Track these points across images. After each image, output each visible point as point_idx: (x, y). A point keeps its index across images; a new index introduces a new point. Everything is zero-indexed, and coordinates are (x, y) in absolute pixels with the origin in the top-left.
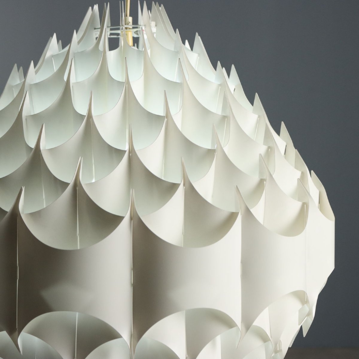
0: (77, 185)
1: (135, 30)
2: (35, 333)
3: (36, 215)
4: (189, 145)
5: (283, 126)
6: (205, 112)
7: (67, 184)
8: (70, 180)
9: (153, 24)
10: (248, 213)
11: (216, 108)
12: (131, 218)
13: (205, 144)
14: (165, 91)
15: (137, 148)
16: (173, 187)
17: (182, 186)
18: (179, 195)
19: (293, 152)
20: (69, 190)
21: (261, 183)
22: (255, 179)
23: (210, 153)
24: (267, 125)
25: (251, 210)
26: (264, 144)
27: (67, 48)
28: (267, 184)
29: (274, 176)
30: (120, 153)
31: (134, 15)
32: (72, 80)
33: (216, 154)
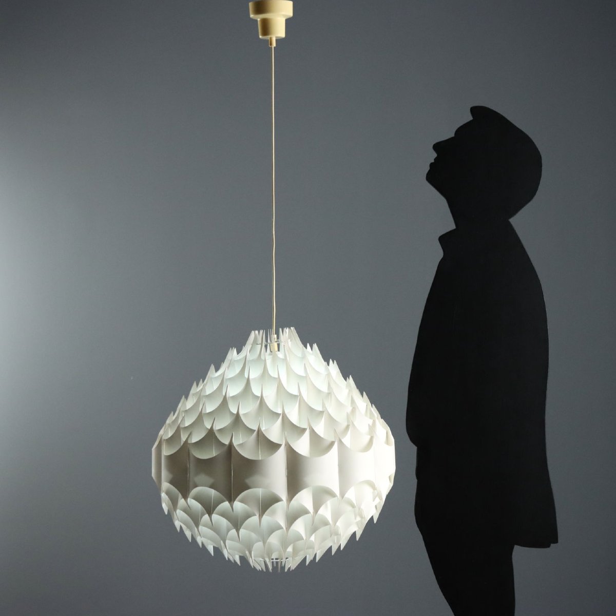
0: (259, 430)
2: (242, 501)
3: (241, 445)
4: (311, 410)
6: (319, 391)
7: (255, 430)
8: (256, 428)
10: (340, 442)
11: (325, 389)
12: (285, 445)
13: (319, 408)
14: (298, 383)
15: (286, 412)
16: (304, 430)
17: (308, 429)
18: (307, 434)
20: (255, 433)
21: (348, 427)
22: (345, 424)
23: (322, 413)
25: (342, 440)
28: (351, 427)
29: (355, 423)
30: (278, 415)
31: (277, 333)
32: (251, 377)
33: (324, 413)
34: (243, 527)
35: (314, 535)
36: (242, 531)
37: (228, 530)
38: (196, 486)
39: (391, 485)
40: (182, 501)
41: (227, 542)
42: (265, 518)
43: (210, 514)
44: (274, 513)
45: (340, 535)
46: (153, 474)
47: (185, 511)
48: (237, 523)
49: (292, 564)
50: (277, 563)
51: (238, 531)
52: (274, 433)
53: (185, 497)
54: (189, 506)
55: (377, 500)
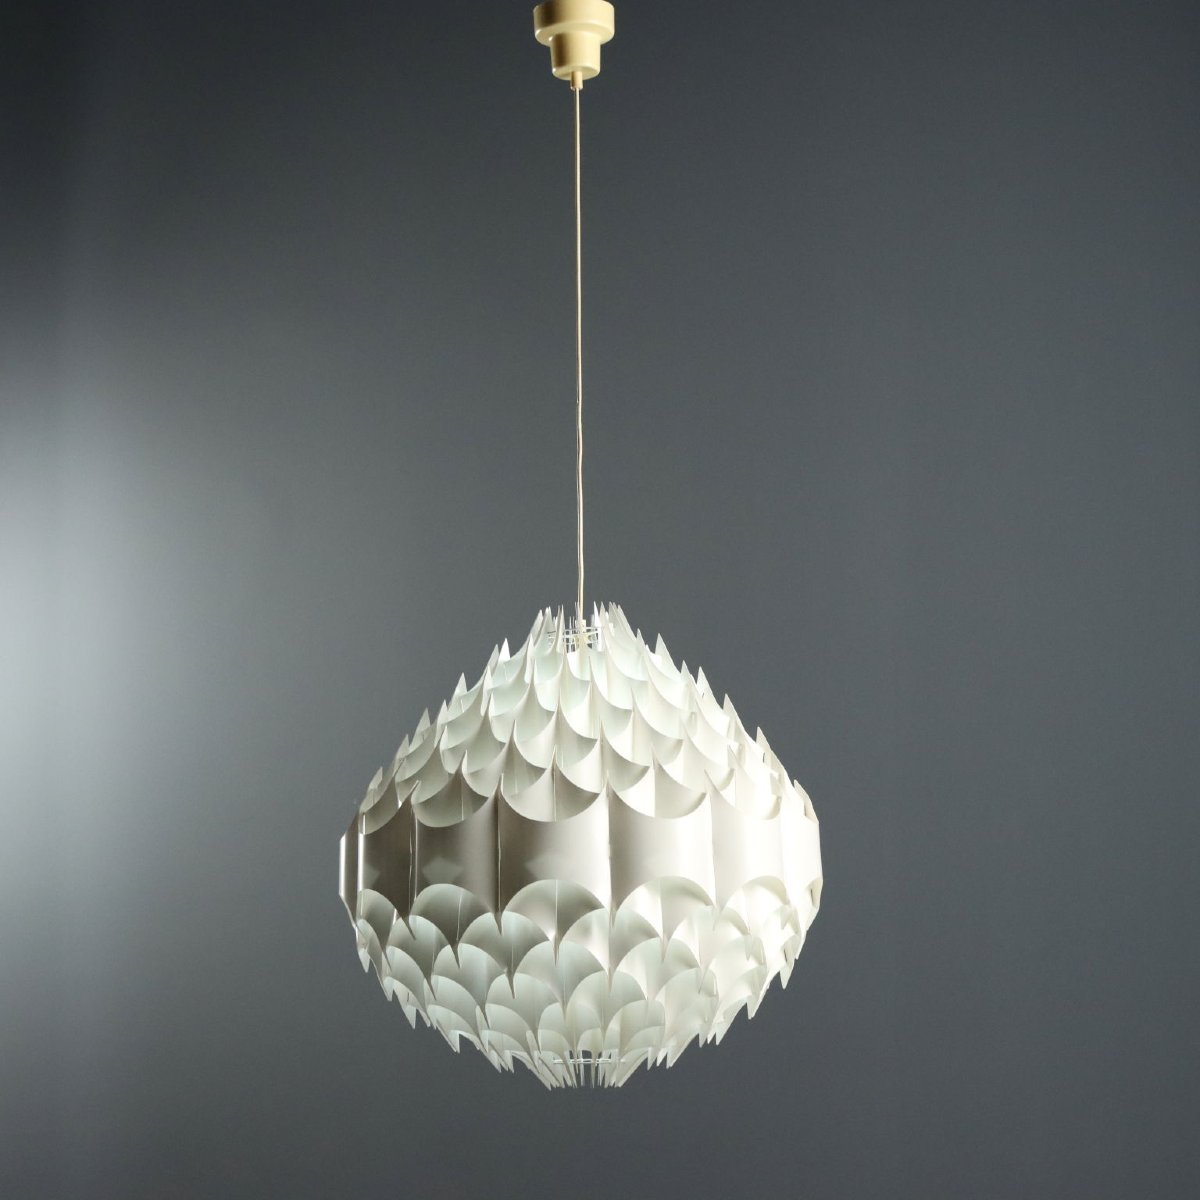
0: (554, 769)
1: (589, 634)
2: (518, 909)
3: (517, 796)
4: (657, 736)
5: (759, 731)
6: (673, 708)
7: (545, 770)
8: (547, 765)
9: (611, 625)
10: (717, 794)
11: (684, 707)
12: (607, 794)
13: (672, 734)
14: (631, 688)
15: (608, 737)
16: (644, 769)
17: (652, 768)
19: (771, 754)
20: (547, 774)
21: (732, 772)
22: (725, 771)
24: (736, 724)
25: (721, 793)
26: (735, 740)
27: (519, 655)
28: (736, 773)
29: (745, 770)
30: (592, 742)
31: (588, 616)
33: (684, 744)
34: (519, 969)
35: (664, 988)
36: (518, 977)
37: (491, 979)
38: (425, 884)
39: (816, 911)
40: (397, 923)
41: (490, 1008)
42: (567, 943)
43: (454, 944)
44: (586, 931)
45: (717, 995)
46: (342, 893)
47: (404, 946)
48: (510, 958)
49: (617, 1072)
50: (587, 1067)
51: (510, 975)
52: (586, 773)
53: (404, 913)
54: (411, 931)
55: (789, 931)
